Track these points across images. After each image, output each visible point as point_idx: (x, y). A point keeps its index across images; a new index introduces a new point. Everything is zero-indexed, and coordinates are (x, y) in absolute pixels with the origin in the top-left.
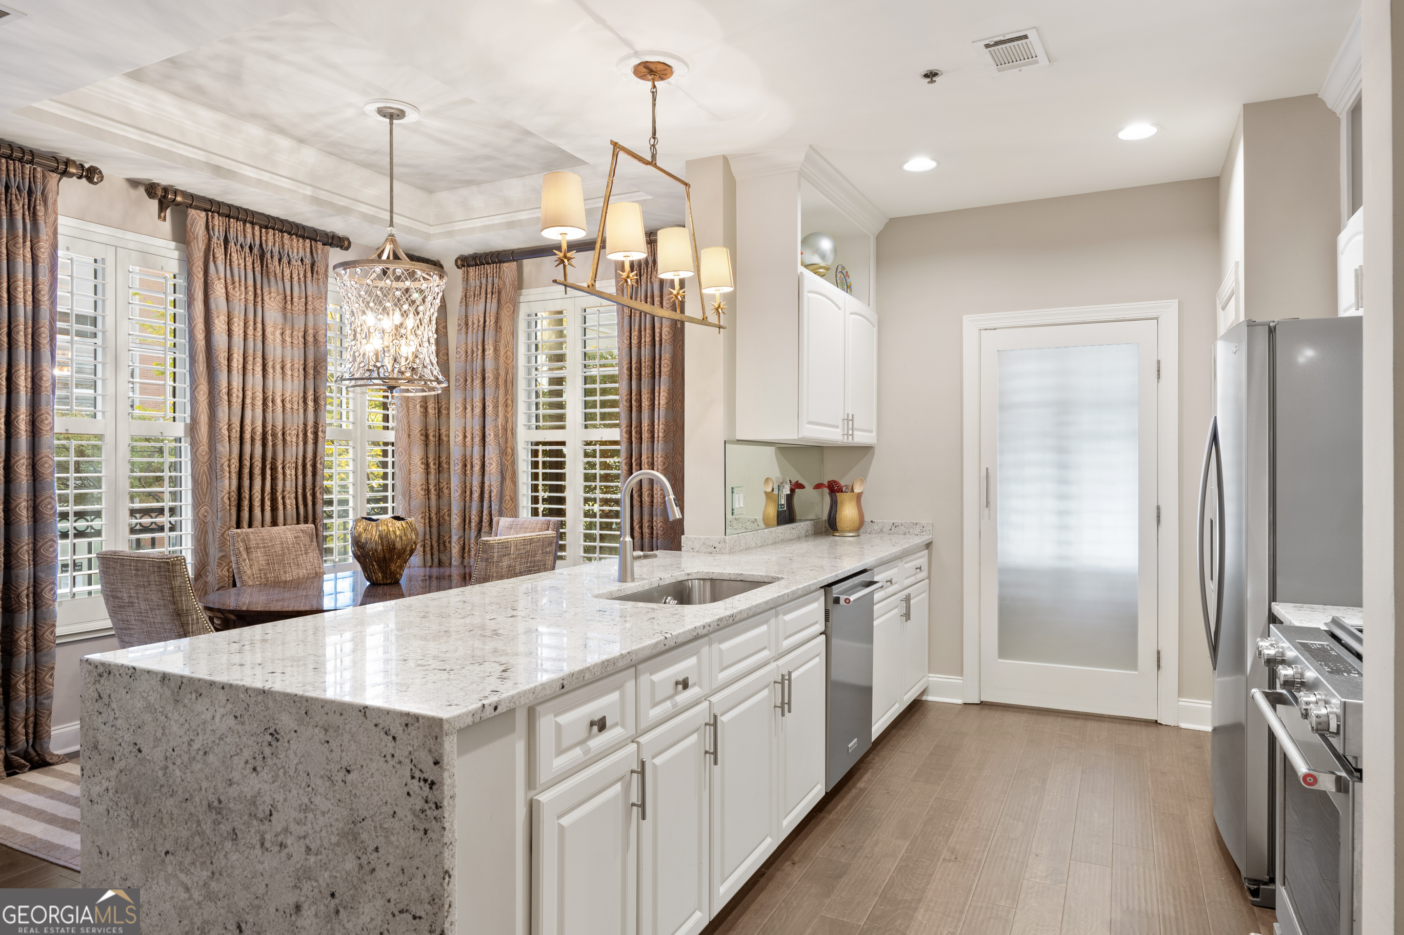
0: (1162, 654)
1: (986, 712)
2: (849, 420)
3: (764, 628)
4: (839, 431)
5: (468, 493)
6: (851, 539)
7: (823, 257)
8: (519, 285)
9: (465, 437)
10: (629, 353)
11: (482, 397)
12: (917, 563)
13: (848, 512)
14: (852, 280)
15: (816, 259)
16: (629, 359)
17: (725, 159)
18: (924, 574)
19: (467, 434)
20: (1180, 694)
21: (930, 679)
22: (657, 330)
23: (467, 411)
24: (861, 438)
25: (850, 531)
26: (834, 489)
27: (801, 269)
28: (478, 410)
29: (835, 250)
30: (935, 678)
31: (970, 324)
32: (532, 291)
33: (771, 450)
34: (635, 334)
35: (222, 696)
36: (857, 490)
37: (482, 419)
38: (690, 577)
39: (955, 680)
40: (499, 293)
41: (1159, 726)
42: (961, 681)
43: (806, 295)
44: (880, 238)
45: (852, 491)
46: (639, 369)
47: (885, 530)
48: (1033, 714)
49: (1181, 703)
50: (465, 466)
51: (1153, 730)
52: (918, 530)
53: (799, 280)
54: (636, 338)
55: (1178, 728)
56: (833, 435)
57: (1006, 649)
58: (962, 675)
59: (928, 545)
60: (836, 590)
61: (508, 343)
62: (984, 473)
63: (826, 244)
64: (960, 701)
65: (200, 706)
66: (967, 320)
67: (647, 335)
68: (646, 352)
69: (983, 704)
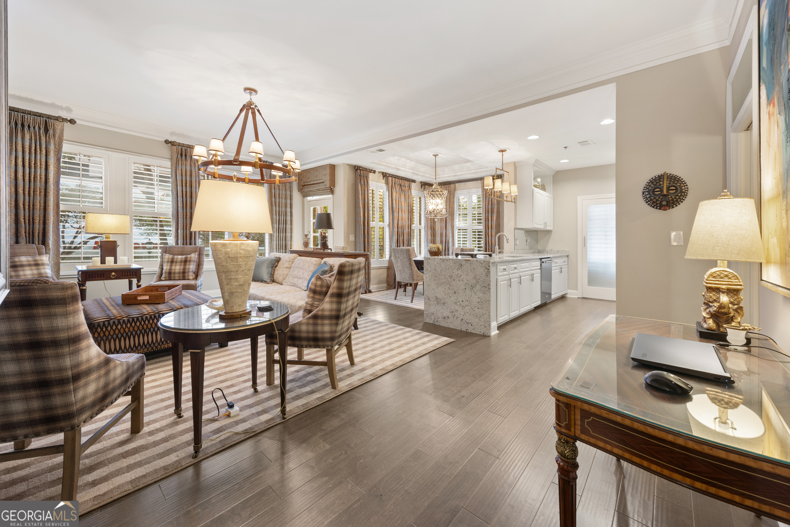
1: (583, 300)
2: (545, 223)
3: (528, 264)
4: (543, 226)
7: (538, 183)
8: (455, 190)
10: (485, 207)
12: (564, 260)
14: (546, 187)
15: (536, 184)
17: (514, 162)
18: (566, 263)
21: (567, 292)
22: (493, 201)
24: (548, 228)
27: (533, 188)
29: (541, 181)
30: (569, 291)
31: (580, 199)
32: (458, 191)
33: (525, 231)
34: (487, 202)
35: (452, 261)
39: (575, 291)
40: (450, 192)
42: (577, 292)
43: (535, 194)
44: (554, 176)
46: (488, 211)
52: (565, 252)
53: (533, 190)
54: (487, 204)
56: (541, 227)
57: (589, 284)
58: (577, 290)
59: (568, 256)
60: (543, 260)
62: (583, 237)
63: (539, 180)
64: (577, 297)
65: (447, 262)
66: (578, 197)
67: (490, 204)
68: (490, 207)
69: (583, 298)
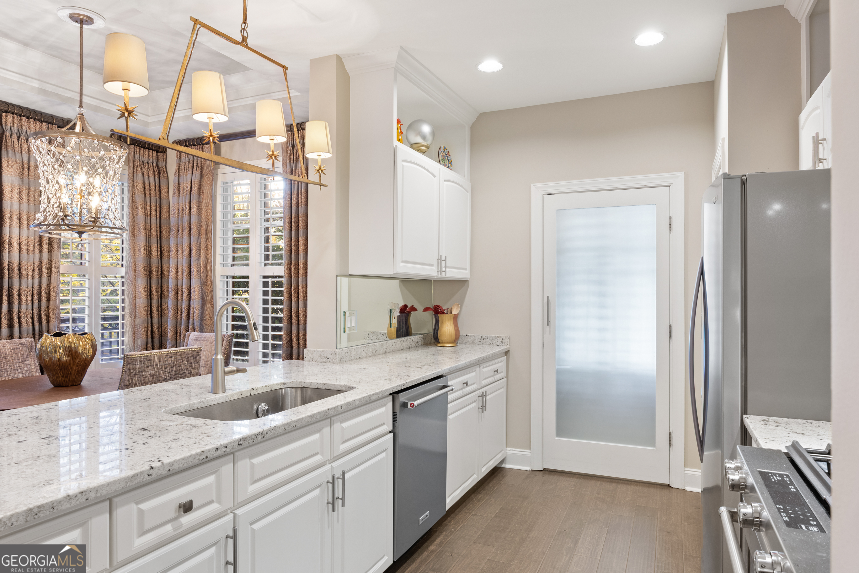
0: (673, 435)
1: (547, 477)
2: (441, 260)
4: (434, 268)
5: (179, 313)
6: (450, 348)
7: (424, 138)
9: (177, 272)
10: (289, 211)
11: (189, 242)
12: (495, 367)
13: (447, 328)
14: (453, 158)
15: (419, 140)
16: (290, 215)
17: (339, 58)
18: (503, 375)
19: (179, 270)
20: (686, 465)
21: (508, 451)
23: (179, 253)
24: (452, 274)
25: (449, 343)
26: (437, 311)
27: (396, 143)
28: (186, 253)
29: (433, 133)
30: (511, 451)
31: (537, 190)
33: (397, 282)
36: (455, 312)
37: (188, 259)
38: (285, 386)
39: (525, 452)
40: (202, 167)
41: (671, 489)
42: (530, 454)
43: (400, 164)
44: (473, 128)
45: (451, 313)
46: (297, 223)
47: (476, 341)
48: (580, 478)
49: (686, 472)
50: (178, 293)
51: (666, 491)
52: (499, 341)
53: (395, 151)
54: (295, 199)
55: (684, 491)
56: (431, 272)
57: (560, 432)
58: (530, 449)
59: (507, 353)
60: (402, 398)
61: (209, 203)
62: (546, 300)
63: (426, 129)
64: (528, 469)
66: (534, 187)
67: (303, 197)
69: (545, 471)
